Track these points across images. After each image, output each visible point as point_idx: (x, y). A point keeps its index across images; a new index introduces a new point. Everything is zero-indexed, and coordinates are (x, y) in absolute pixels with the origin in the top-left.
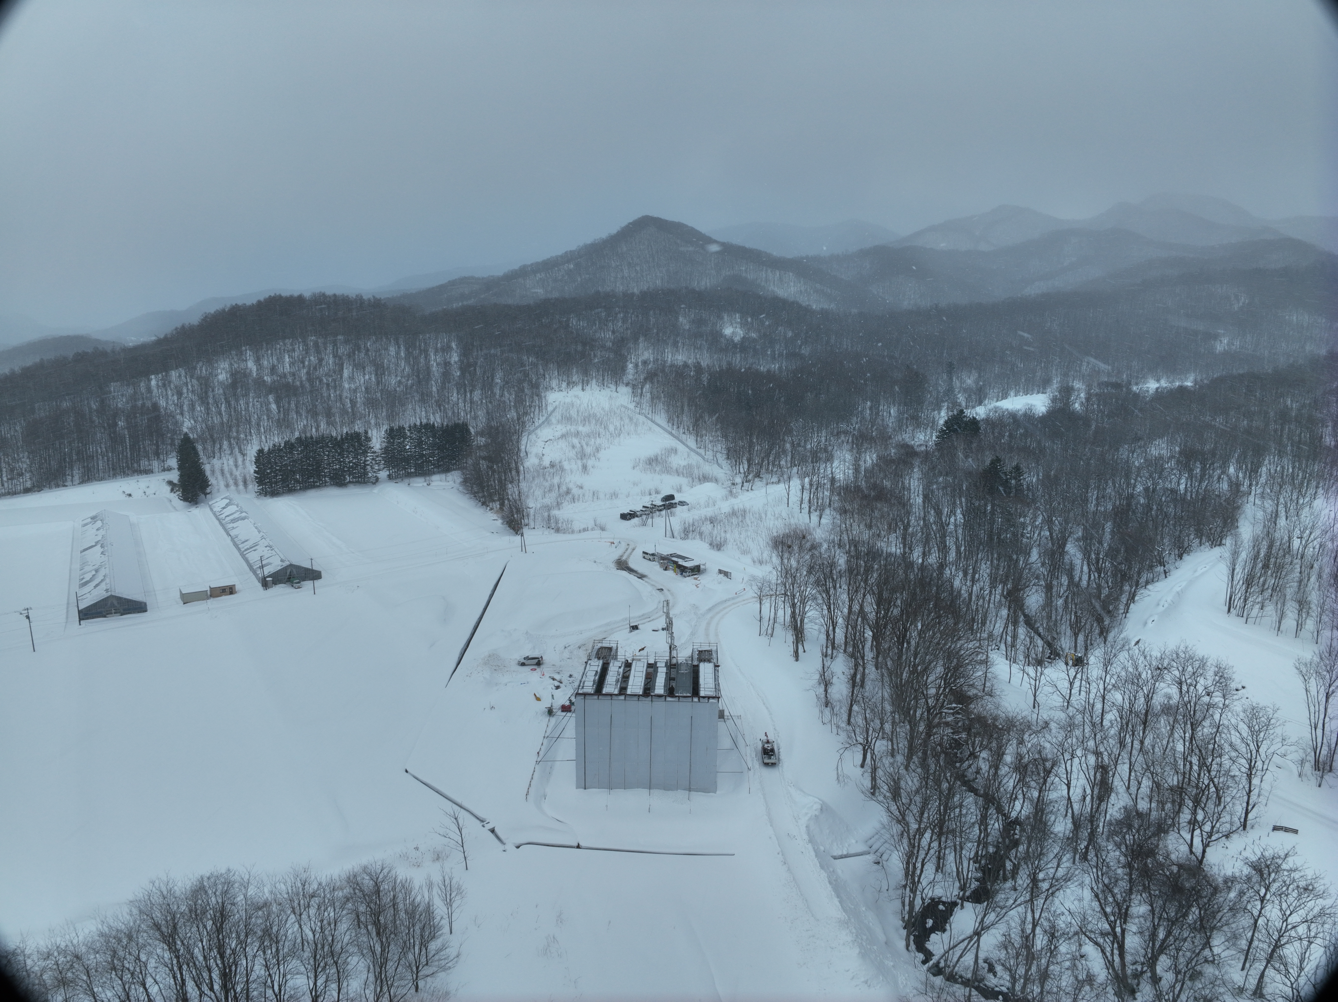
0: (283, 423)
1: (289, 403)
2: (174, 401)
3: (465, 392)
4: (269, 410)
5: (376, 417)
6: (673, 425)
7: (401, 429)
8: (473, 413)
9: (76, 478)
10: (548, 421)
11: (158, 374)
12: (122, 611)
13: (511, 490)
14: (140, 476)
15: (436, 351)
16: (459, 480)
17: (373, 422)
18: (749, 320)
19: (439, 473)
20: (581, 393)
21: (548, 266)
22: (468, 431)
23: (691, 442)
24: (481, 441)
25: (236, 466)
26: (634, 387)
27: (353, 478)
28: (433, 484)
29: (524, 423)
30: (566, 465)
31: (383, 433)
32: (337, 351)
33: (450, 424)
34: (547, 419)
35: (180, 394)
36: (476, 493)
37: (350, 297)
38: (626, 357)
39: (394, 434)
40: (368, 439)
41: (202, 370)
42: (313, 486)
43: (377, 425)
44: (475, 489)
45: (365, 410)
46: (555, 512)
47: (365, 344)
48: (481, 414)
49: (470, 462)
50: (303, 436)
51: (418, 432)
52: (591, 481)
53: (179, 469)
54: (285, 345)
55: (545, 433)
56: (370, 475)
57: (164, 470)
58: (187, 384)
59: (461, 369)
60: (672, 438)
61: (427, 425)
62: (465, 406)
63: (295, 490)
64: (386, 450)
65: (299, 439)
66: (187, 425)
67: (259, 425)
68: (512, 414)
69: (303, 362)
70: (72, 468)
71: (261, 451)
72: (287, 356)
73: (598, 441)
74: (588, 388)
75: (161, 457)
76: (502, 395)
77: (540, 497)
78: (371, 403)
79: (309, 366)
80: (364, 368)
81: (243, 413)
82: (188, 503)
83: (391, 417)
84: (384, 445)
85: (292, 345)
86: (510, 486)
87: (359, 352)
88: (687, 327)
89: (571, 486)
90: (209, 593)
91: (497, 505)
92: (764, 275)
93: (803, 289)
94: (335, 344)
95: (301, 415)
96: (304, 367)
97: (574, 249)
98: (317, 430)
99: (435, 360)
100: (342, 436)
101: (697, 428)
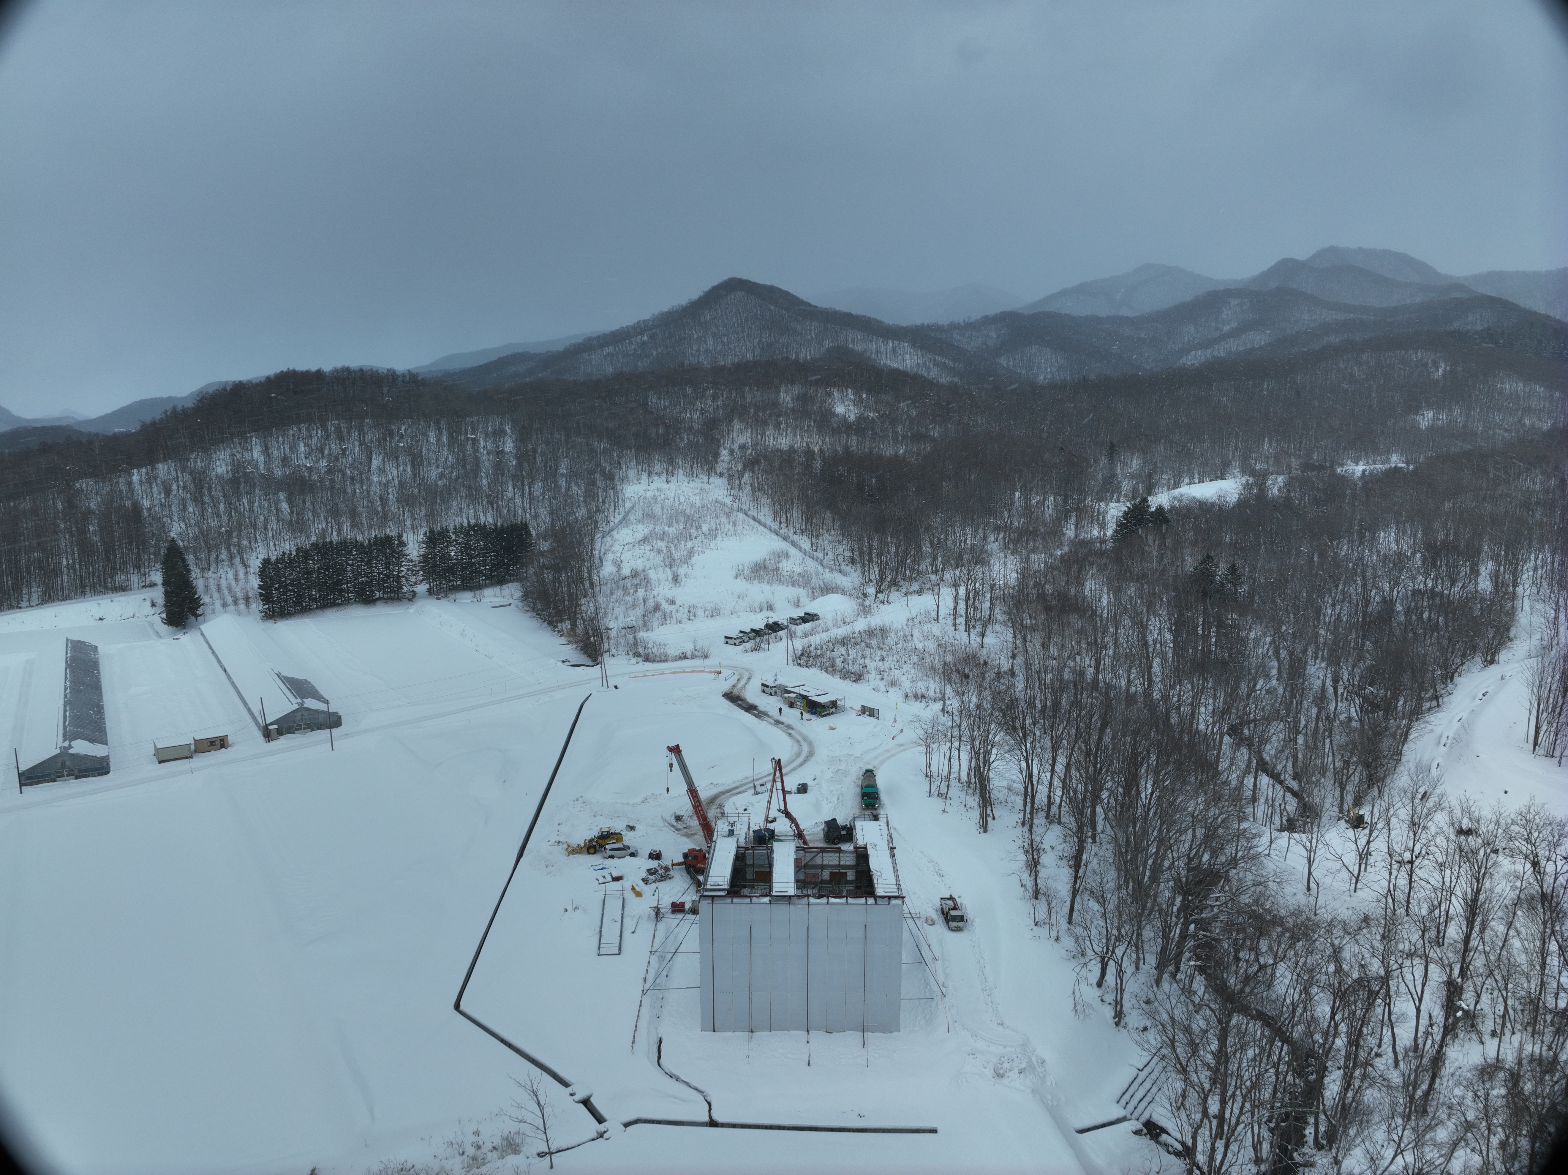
0: (297, 526)
1: (304, 502)
2: (160, 500)
3: (523, 485)
4: (278, 510)
5: (414, 519)
6: (780, 523)
7: (444, 533)
8: (533, 511)
9: (35, 596)
10: (625, 520)
11: (142, 468)
12: (77, 773)
13: (587, 607)
14: (115, 595)
15: (487, 436)
16: (518, 594)
17: (408, 523)
18: (864, 396)
19: (492, 585)
20: (665, 486)
21: (618, 337)
22: (529, 533)
23: (806, 544)
24: (544, 546)
25: (237, 580)
26: (730, 478)
27: (384, 593)
28: (484, 600)
29: (596, 522)
30: (652, 574)
31: (422, 536)
32: (364, 437)
33: (505, 525)
34: (624, 518)
35: (168, 491)
36: (539, 610)
37: (380, 372)
38: (719, 441)
39: (434, 539)
40: (402, 544)
41: (197, 462)
42: (333, 605)
43: (414, 528)
44: (539, 606)
45: (399, 508)
46: (641, 635)
47: (399, 429)
48: (543, 512)
49: (531, 570)
50: (321, 541)
51: (466, 535)
52: (685, 595)
53: (163, 585)
54: (299, 430)
55: (624, 535)
56: (405, 589)
57: (145, 587)
58: (177, 479)
59: (517, 458)
60: (780, 539)
61: (476, 525)
62: (523, 502)
63: (310, 609)
64: (425, 558)
65: (315, 546)
66: (176, 530)
67: (266, 529)
68: (582, 512)
69: (322, 452)
70: (29, 585)
71: (266, 562)
72: (302, 445)
73: (690, 544)
74: (674, 479)
75: (142, 570)
76: (568, 488)
77: (622, 616)
78: (407, 501)
79: (330, 455)
80: (397, 458)
81: (247, 514)
82: (175, 628)
83: (430, 516)
84: (423, 552)
85: (308, 430)
86: (583, 601)
87: (392, 438)
88: (790, 406)
89: (660, 599)
90: (193, 747)
91: (566, 625)
92: (874, 347)
93: (921, 362)
94: (361, 430)
95: (319, 517)
96: (323, 457)
97: (648, 318)
98: (339, 534)
99: (485, 447)
100: (369, 541)
101: (810, 527)
